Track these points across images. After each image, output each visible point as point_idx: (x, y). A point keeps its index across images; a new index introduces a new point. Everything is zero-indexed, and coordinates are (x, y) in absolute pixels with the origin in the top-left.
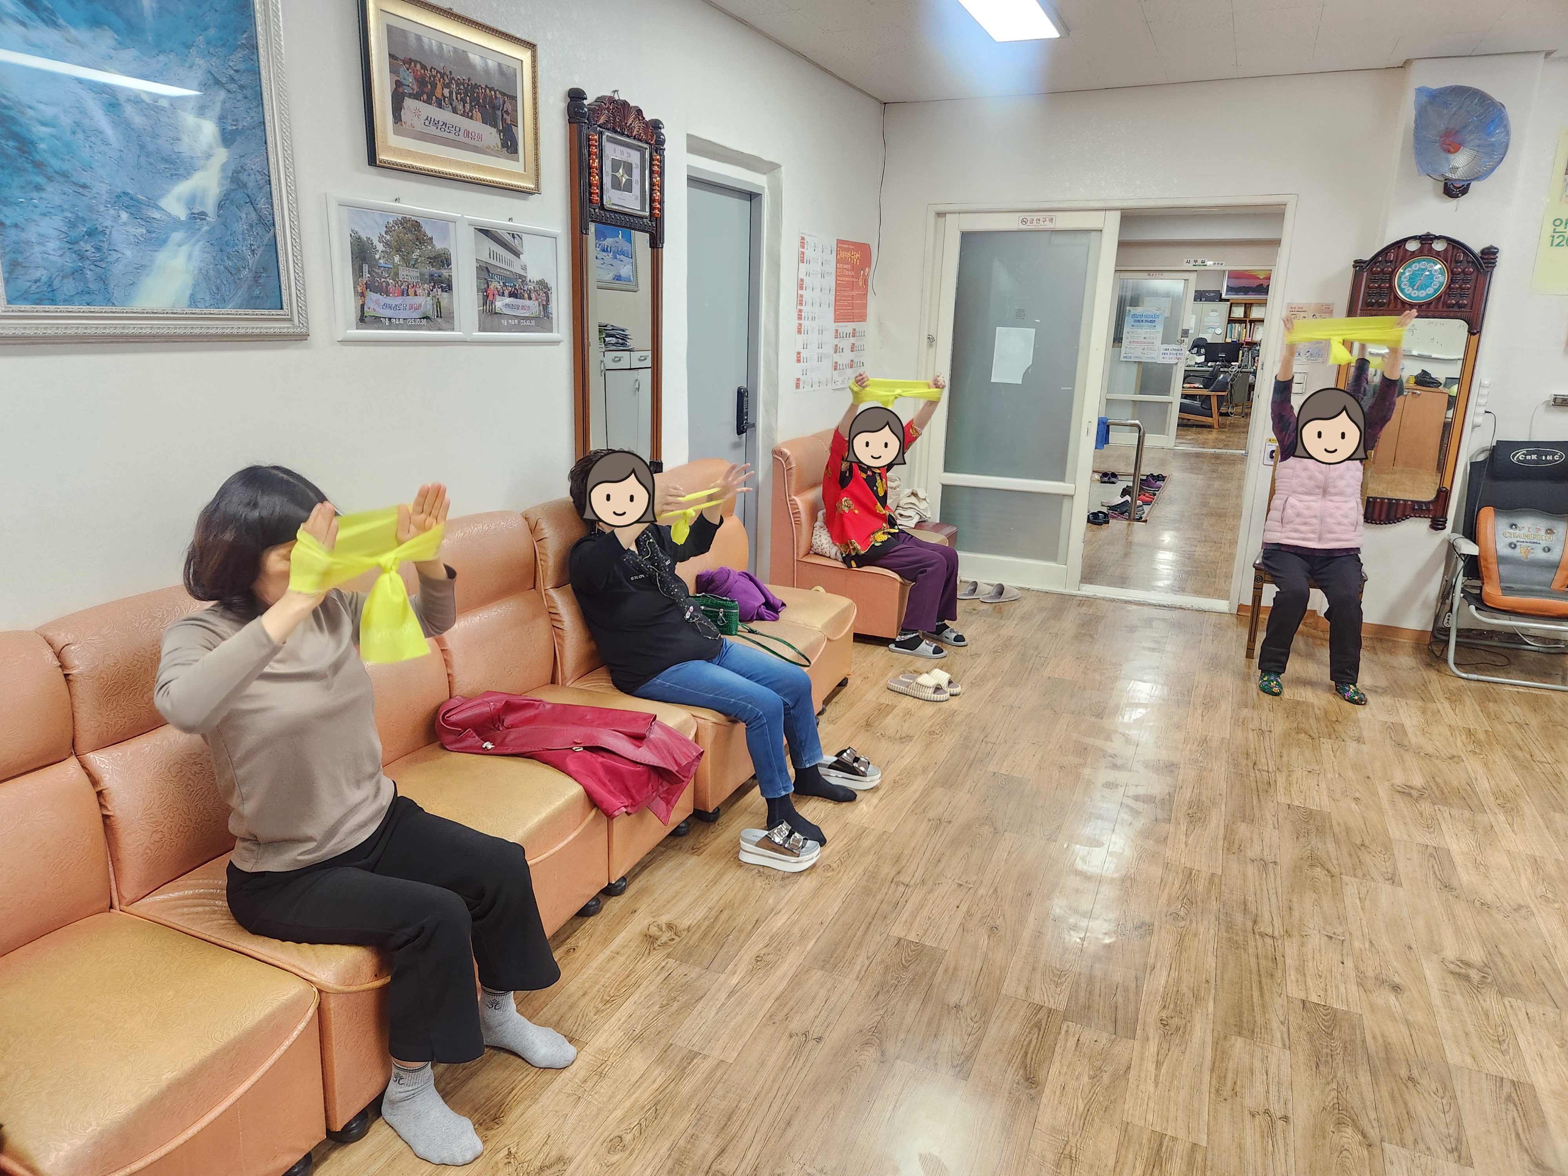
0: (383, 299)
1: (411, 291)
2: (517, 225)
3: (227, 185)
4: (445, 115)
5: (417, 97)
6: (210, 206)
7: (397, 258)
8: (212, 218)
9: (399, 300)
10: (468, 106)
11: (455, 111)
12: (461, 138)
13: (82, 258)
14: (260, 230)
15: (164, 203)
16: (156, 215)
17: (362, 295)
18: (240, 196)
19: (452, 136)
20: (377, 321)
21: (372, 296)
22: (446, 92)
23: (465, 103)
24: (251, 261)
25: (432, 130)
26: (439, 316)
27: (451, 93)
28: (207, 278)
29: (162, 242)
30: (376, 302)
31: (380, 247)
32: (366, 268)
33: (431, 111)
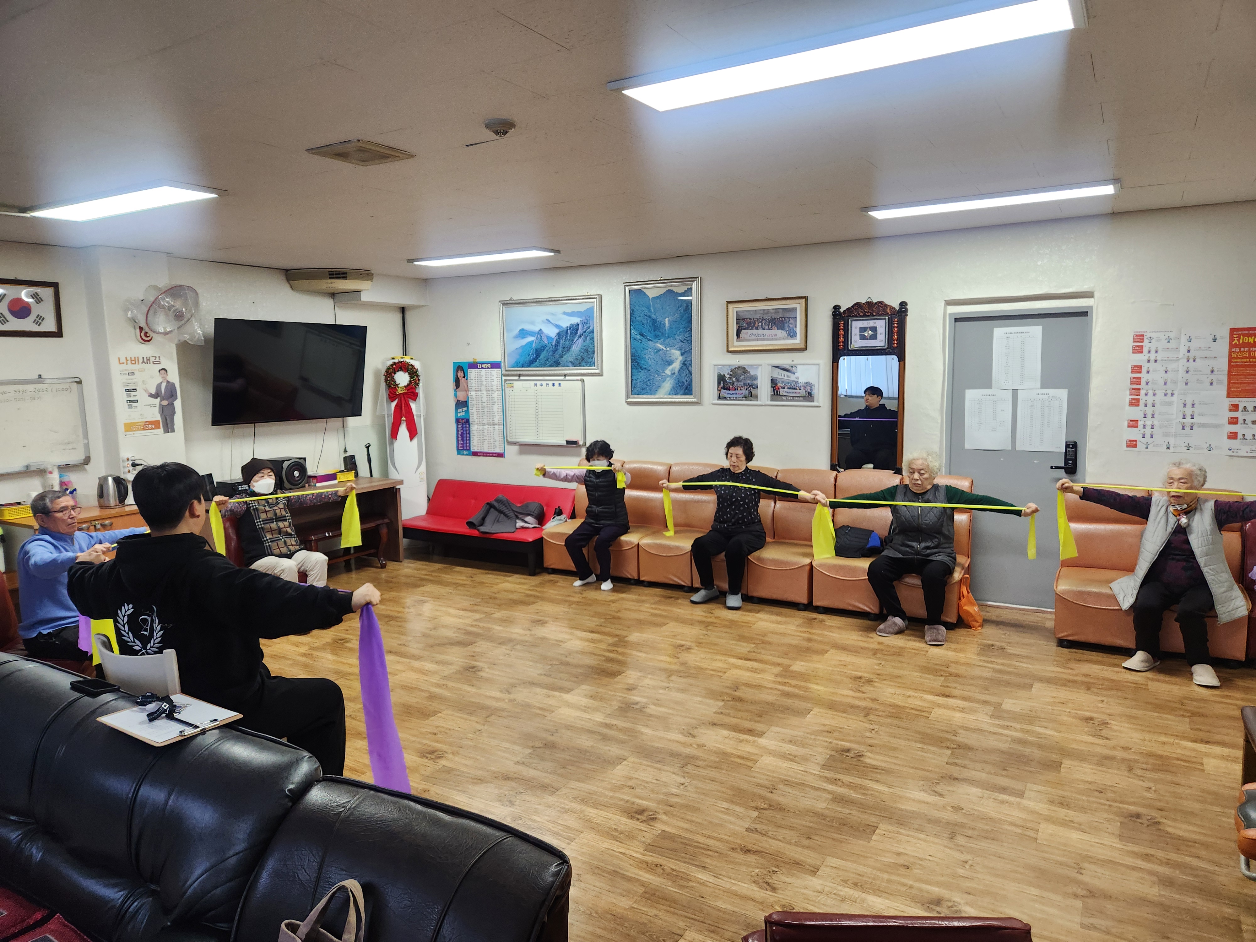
0: (728, 392)
1: (739, 389)
2: (796, 362)
3: (682, 365)
4: (760, 331)
5: (747, 329)
6: (676, 371)
7: (734, 379)
8: (676, 374)
9: (734, 392)
10: (770, 326)
11: (764, 329)
12: (766, 337)
13: (647, 385)
14: (689, 375)
15: (666, 372)
16: (664, 374)
17: (720, 390)
18: (685, 367)
19: (762, 337)
20: (725, 398)
21: (723, 390)
22: (760, 324)
23: (768, 325)
24: (686, 383)
25: (753, 337)
26: (751, 396)
27: (762, 324)
28: (674, 388)
29: (664, 381)
30: (724, 393)
31: (728, 376)
32: (722, 382)
33: (754, 331)
